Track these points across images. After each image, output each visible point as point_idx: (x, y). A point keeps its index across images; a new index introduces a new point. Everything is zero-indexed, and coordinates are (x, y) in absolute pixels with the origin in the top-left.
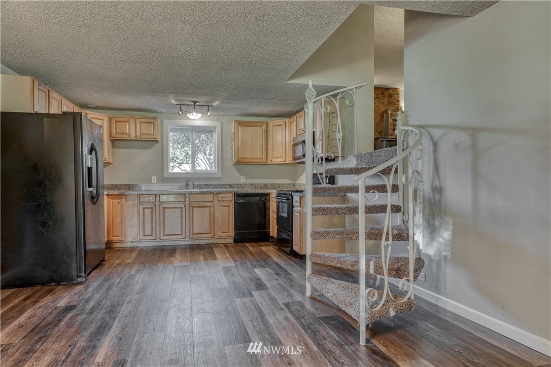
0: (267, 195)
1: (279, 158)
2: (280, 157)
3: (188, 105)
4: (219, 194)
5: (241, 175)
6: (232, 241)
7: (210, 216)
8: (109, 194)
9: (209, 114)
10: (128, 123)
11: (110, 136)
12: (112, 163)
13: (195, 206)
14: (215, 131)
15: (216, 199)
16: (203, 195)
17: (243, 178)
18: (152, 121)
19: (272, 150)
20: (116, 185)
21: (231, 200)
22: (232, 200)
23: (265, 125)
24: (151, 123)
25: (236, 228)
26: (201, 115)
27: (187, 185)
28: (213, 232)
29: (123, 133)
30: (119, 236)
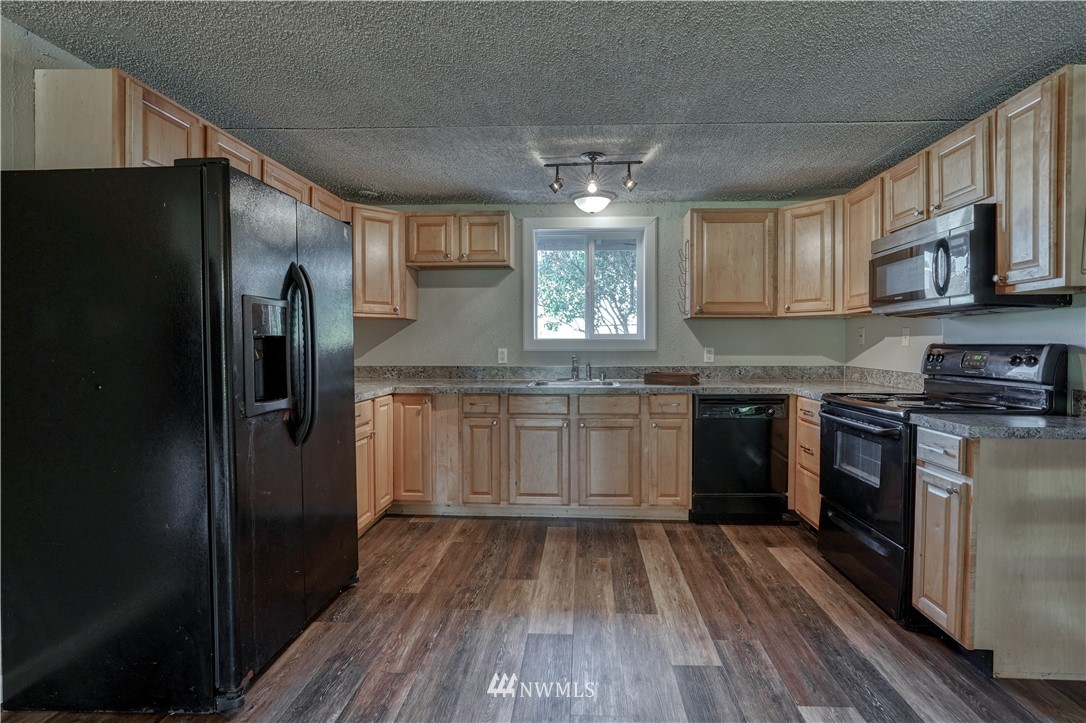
0: (783, 401)
1: (811, 300)
2: (816, 300)
3: (575, 164)
4: (653, 397)
5: (704, 344)
6: (685, 517)
7: (630, 452)
8: (397, 391)
9: (630, 184)
10: (443, 228)
11: (407, 259)
12: (414, 321)
13: (592, 425)
14: (642, 240)
15: (645, 408)
16: (613, 400)
17: (709, 352)
18: (496, 221)
19: (792, 282)
20: (424, 368)
21: (685, 411)
22: (687, 414)
23: (771, 216)
24: (495, 224)
25: (697, 484)
26: (607, 201)
27: (575, 370)
28: (636, 493)
29: (434, 252)
30: (419, 491)
